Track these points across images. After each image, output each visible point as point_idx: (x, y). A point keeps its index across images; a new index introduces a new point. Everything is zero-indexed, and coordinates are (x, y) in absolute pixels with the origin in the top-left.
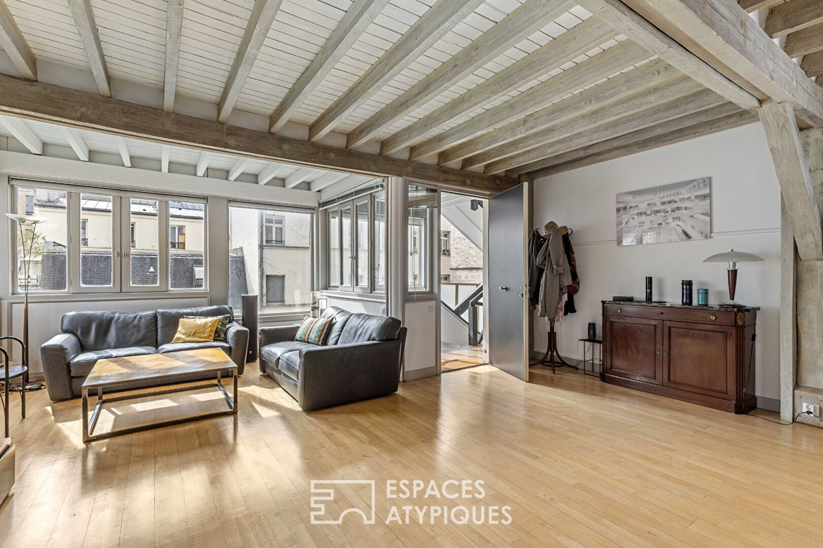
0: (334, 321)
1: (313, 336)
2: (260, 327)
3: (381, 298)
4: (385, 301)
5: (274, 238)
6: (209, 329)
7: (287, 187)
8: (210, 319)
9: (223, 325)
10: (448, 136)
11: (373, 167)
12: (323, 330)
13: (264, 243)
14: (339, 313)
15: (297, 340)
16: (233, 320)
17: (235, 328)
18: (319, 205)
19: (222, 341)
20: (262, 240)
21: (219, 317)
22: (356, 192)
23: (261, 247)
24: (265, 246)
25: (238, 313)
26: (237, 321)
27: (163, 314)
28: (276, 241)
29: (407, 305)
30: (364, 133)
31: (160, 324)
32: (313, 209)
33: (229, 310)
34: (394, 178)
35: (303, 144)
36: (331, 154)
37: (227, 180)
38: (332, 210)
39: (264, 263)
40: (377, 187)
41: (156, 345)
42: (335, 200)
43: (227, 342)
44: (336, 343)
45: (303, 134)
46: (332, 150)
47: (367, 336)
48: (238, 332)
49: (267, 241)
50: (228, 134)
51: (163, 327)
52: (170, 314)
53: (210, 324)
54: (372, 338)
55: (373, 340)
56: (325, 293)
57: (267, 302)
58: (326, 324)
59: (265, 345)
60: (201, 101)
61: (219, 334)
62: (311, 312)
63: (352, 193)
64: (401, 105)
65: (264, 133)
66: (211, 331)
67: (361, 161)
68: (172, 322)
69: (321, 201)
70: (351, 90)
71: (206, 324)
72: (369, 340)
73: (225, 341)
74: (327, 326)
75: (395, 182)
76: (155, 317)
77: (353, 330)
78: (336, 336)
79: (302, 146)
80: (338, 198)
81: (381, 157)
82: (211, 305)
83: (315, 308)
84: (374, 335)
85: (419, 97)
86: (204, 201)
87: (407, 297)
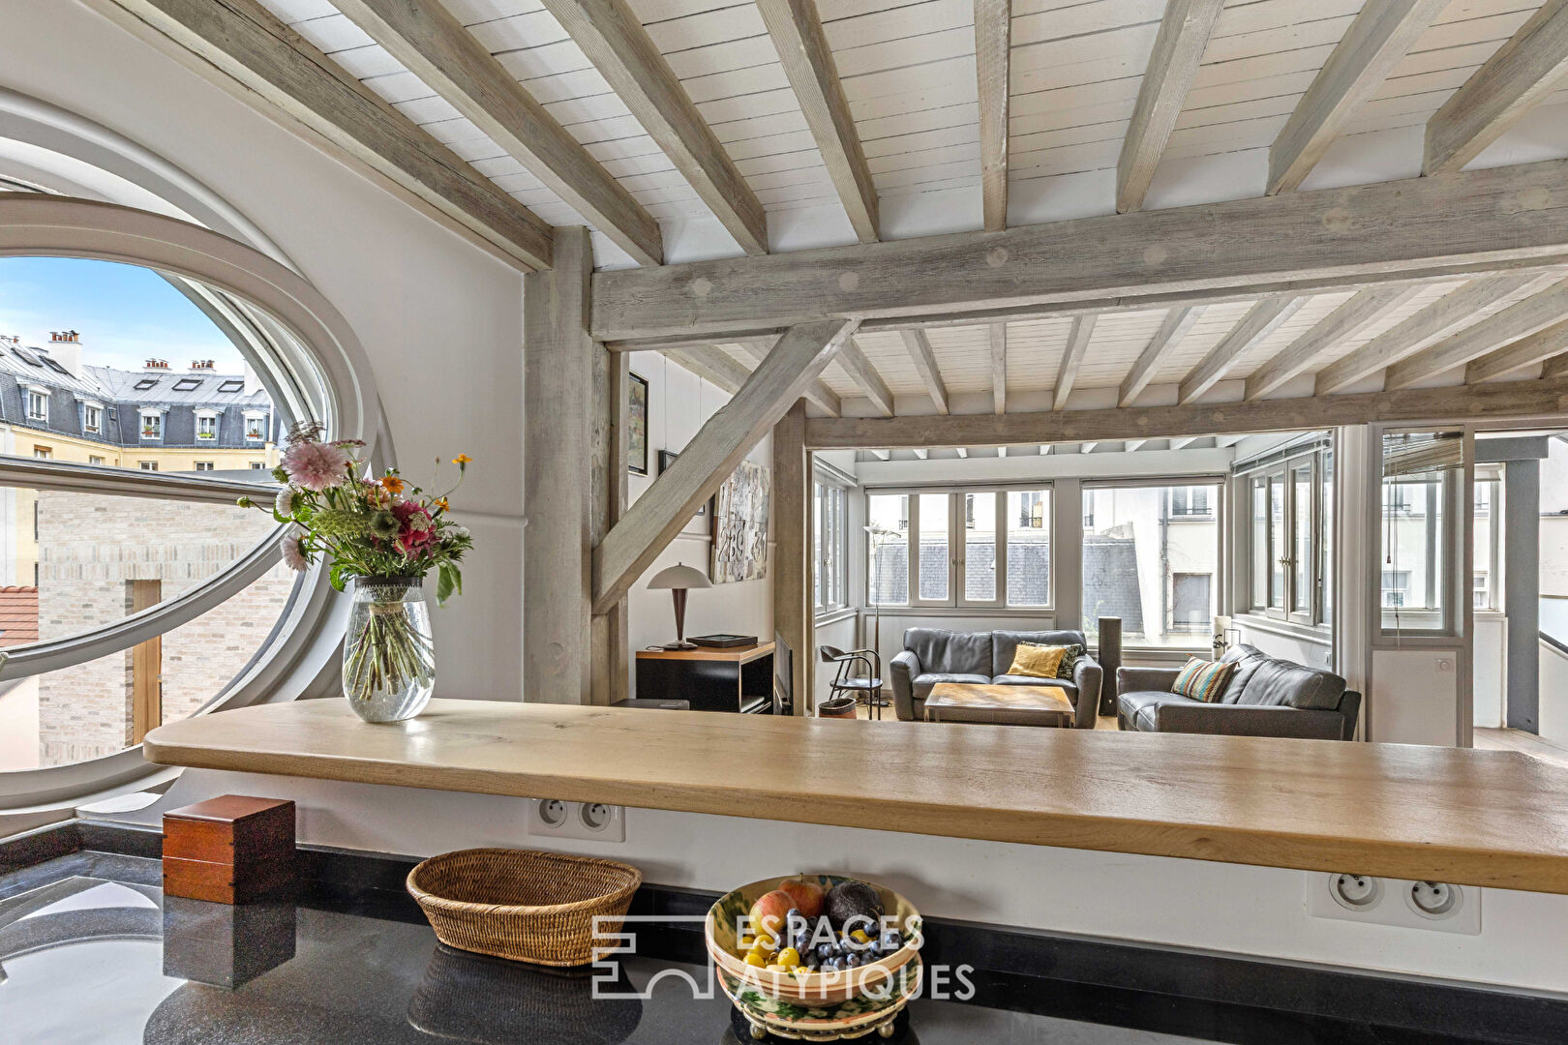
0: (1237, 668)
1: (1199, 687)
2: (1125, 666)
3: (1324, 636)
4: (1330, 643)
5: (1190, 505)
6: (1052, 662)
7: (1172, 448)
8: (1054, 648)
9: (1071, 658)
11: (1298, 419)
12: (1216, 680)
13: (1170, 516)
14: (1250, 656)
15: (1175, 692)
16: (1085, 651)
17: (1087, 662)
18: (1232, 469)
19: (1067, 679)
20: (1166, 510)
21: (1066, 647)
22: (1286, 450)
23: (1165, 523)
24: (1171, 520)
25: (1093, 642)
26: (1090, 654)
27: (1000, 637)
28: (1194, 510)
29: (1376, 654)
30: (1266, 380)
31: (995, 650)
32: (1222, 476)
33: (1081, 638)
34: (1347, 427)
35: (1169, 412)
36: (1216, 414)
37: (1080, 452)
38: (1259, 474)
39: (1169, 553)
40: (1319, 444)
41: (991, 675)
42: (1255, 462)
43: (1073, 682)
44: (1235, 702)
45: (1170, 397)
46: (1217, 408)
47: (1278, 698)
48: (1087, 671)
49: (1176, 511)
50: (1065, 423)
51: (999, 653)
52: (1007, 637)
53: (1052, 656)
54: (1284, 702)
55: (1287, 704)
56: (1241, 618)
57: (1175, 622)
58: (1222, 670)
59: (1125, 692)
60: (1033, 392)
61: (1064, 670)
62: (1213, 650)
63: (1280, 453)
64: (1311, 345)
65: (1110, 409)
66: (1054, 665)
67: (1274, 413)
68: (1010, 646)
69: (1236, 463)
70: (1220, 347)
71: (1047, 654)
72: (1279, 704)
73: (1071, 679)
74: (1222, 676)
76: (991, 640)
77: (1261, 686)
78: (1236, 693)
79: (1167, 414)
80: (1260, 460)
81: (1316, 399)
82: (1057, 628)
83: (1220, 643)
84: (1290, 697)
85: (1331, 337)
86: (1050, 486)
87: (1378, 639)
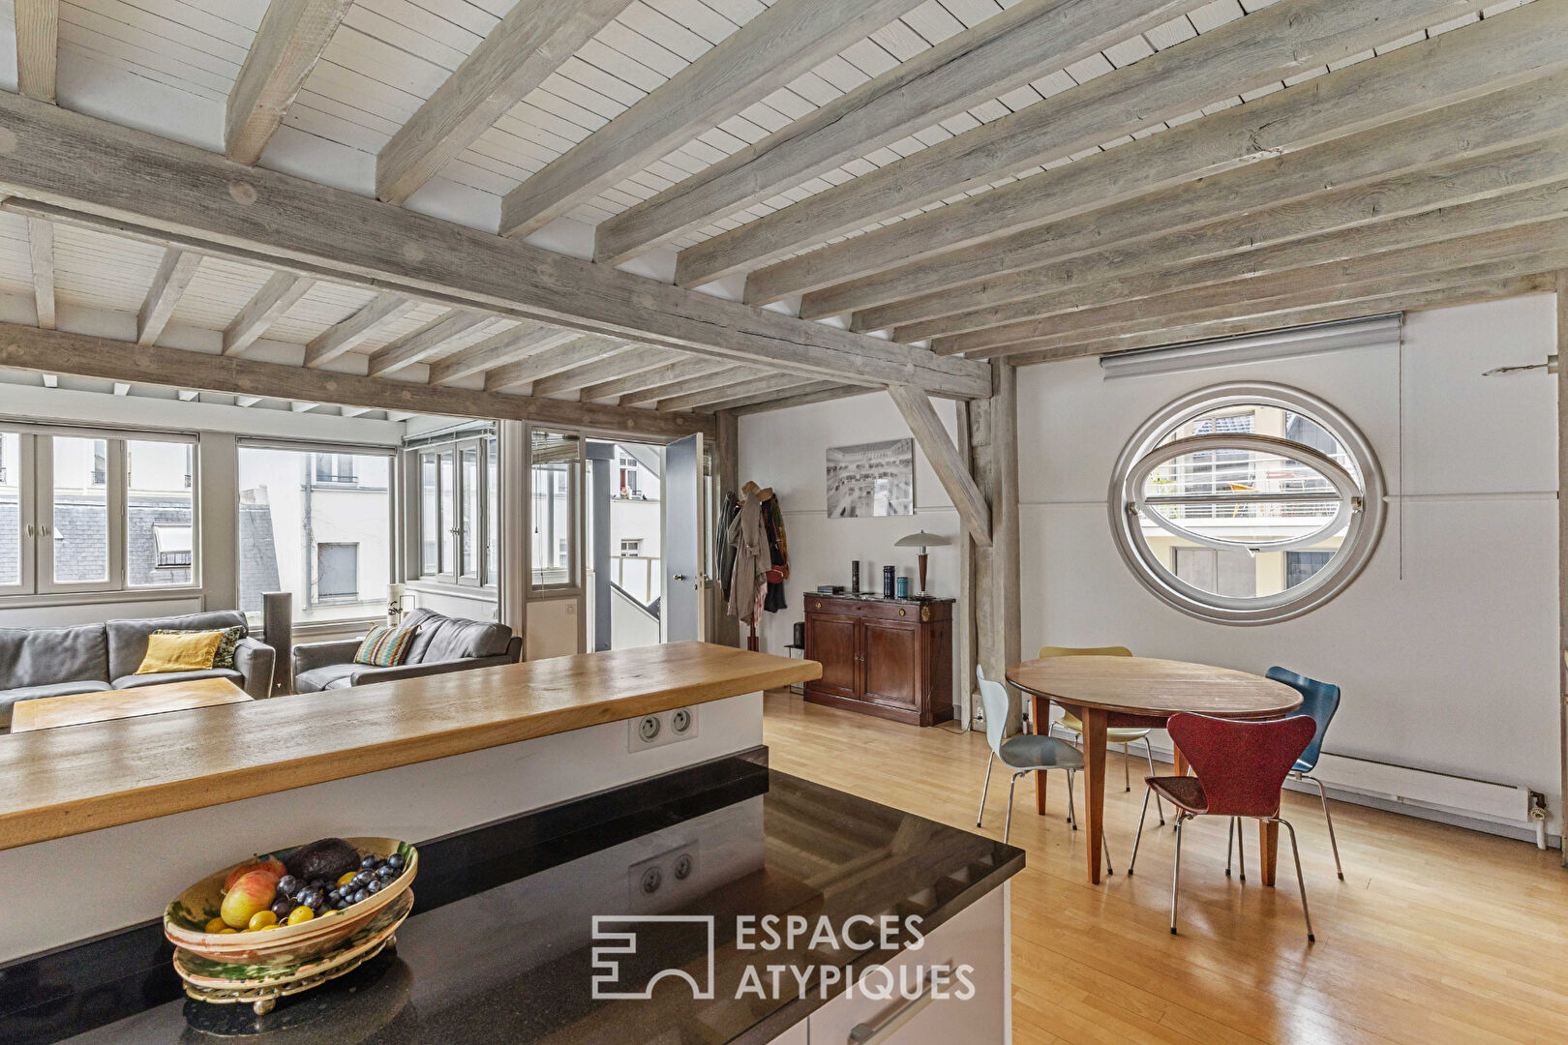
0: (419, 631)
1: (384, 653)
2: (295, 644)
3: (491, 594)
4: (496, 600)
5: (335, 472)
6: (205, 650)
7: (344, 416)
8: (205, 634)
9: (229, 642)
10: (578, 375)
11: (473, 408)
12: (400, 645)
13: (314, 482)
14: (429, 618)
15: (357, 662)
16: (247, 634)
17: (253, 644)
18: (404, 443)
19: (227, 667)
20: (309, 475)
21: (222, 630)
22: (457, 433)
23: (308, 489)
24: (315, 487)
25: (256, 619)
26: (253, 635)
27: (118, 629)
28: (339, 477)
29: (530, 606)
30: (451, 371)
31: (112, 645)
32: (393, 448)
33: (240, 619)
34: (508, 421)
35: (360, 382)
36: (404, 393)
37: (235, 404)
38: (428, 451)
39: (313, 521)
40: (485, 431)
41: (108, 679)
42: (427, 439)
43: (236, 669)
44: (420, 661)
45: (362, 367)
46: (405, 386)
47: (460, 653)
48: (256, 655)
49: (320, 477)
50: (239, 372)
51: (119, 649)
52: (132, 627)
53: (206, 642)
54: (466, 654)
55: (469, 656)
56: (411, 584)
57: (320, 595)
58: (405, 634)
59: (303, 671)
61: (222, 657)
62: (389, 617)
63: (452, 434)
65: (294, 368)
66: (208, 653)
67: (454, 400)
68: (137, 642)
69: (408, 437)
70: (419, 334)
71: (198, 642)
72: (463, 657)
73: (234, 666)
74: (406, 638)
75: (509, 427)
76: (105, 633)
77: (445, 644)
78: (420, 653)
79: (357, 384)
80: (432, 438)
81: (485, 394)
82: (205, 610)
83: (395, 610)
84: (471, 649)
86: (193, 440)
87: (530, 593)
